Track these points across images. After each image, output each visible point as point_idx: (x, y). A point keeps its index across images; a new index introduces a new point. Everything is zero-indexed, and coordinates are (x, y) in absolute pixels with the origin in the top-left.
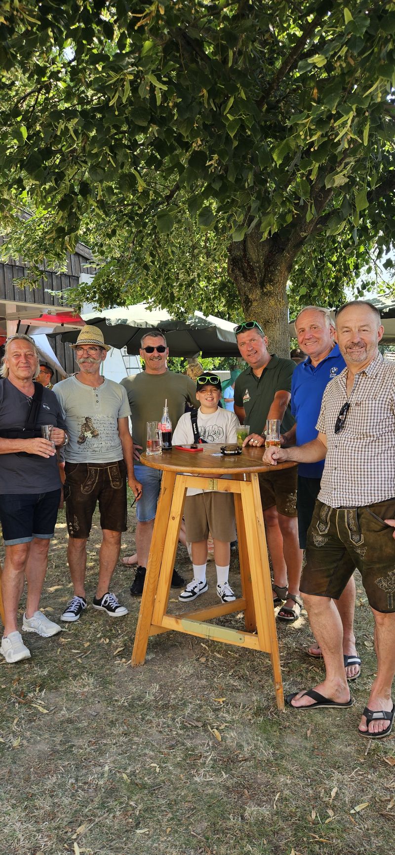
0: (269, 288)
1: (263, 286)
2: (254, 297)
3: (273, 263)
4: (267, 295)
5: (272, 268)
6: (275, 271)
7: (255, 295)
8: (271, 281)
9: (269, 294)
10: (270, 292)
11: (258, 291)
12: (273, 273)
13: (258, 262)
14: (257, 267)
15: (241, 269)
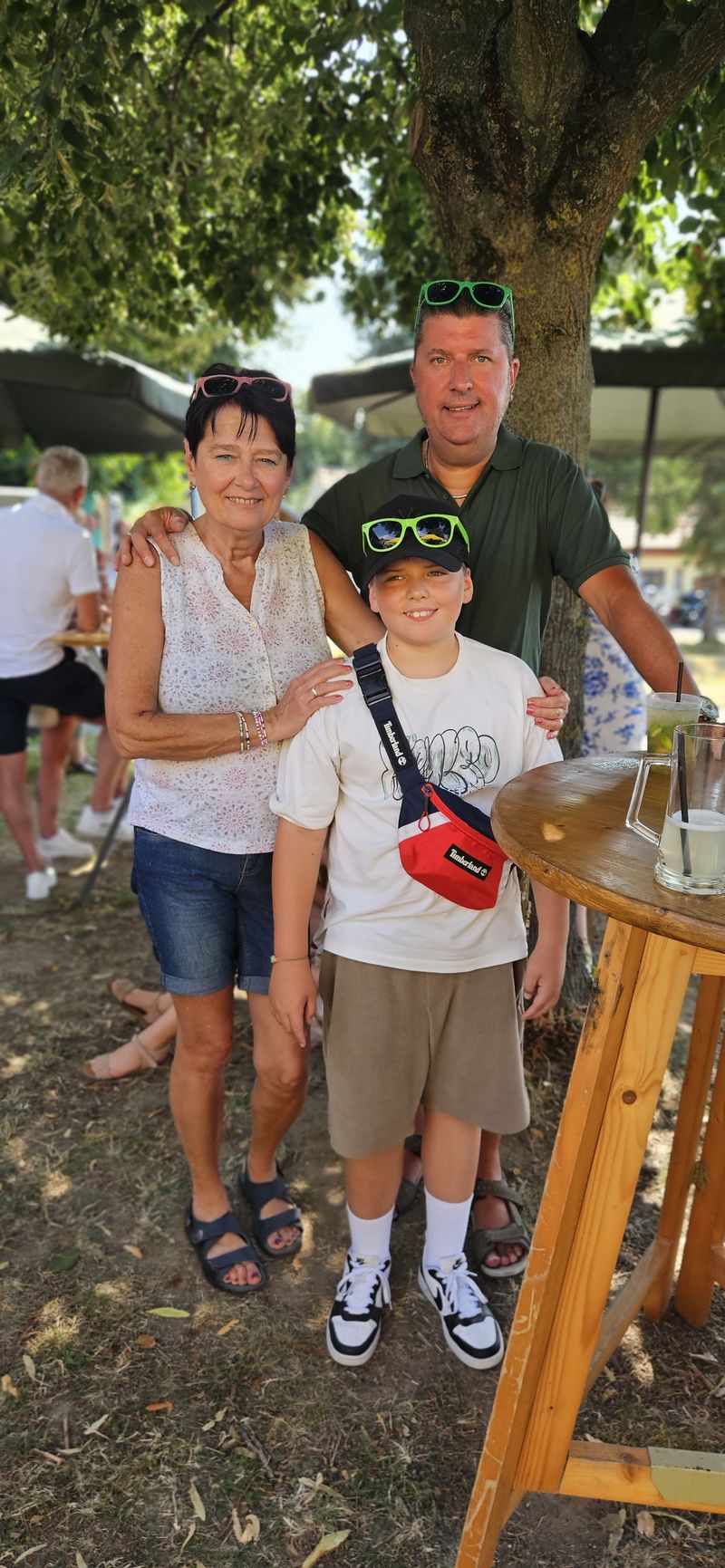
0: (567, 215)
1: (543, 207)
2: (511, 243)
3: (596, 130)
4: (559, 241)
5: (590, 148)
6: (597, 159)
7: (514, 238)
8: (578, 193)
9: (565, 240)
10: (569, 231)
11: (525, 227)
12: (588, 164)
13: (540, 120)
14: (535, 141)
15: (469, 144)
